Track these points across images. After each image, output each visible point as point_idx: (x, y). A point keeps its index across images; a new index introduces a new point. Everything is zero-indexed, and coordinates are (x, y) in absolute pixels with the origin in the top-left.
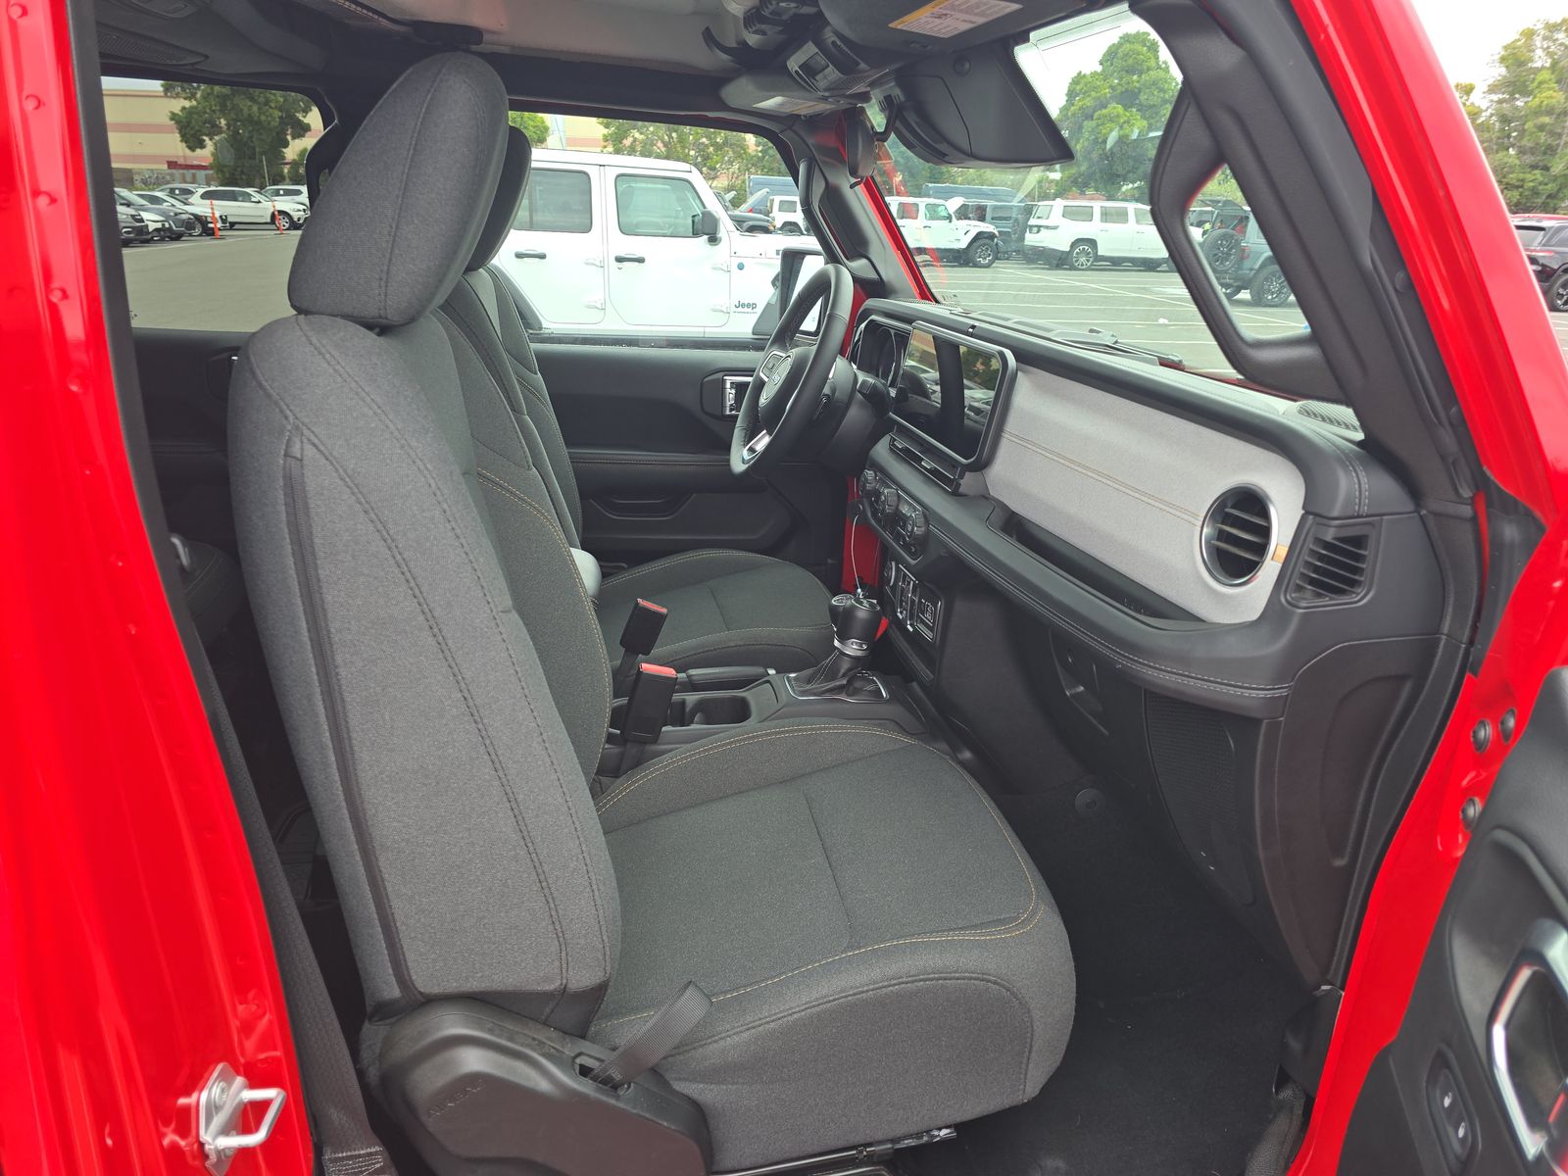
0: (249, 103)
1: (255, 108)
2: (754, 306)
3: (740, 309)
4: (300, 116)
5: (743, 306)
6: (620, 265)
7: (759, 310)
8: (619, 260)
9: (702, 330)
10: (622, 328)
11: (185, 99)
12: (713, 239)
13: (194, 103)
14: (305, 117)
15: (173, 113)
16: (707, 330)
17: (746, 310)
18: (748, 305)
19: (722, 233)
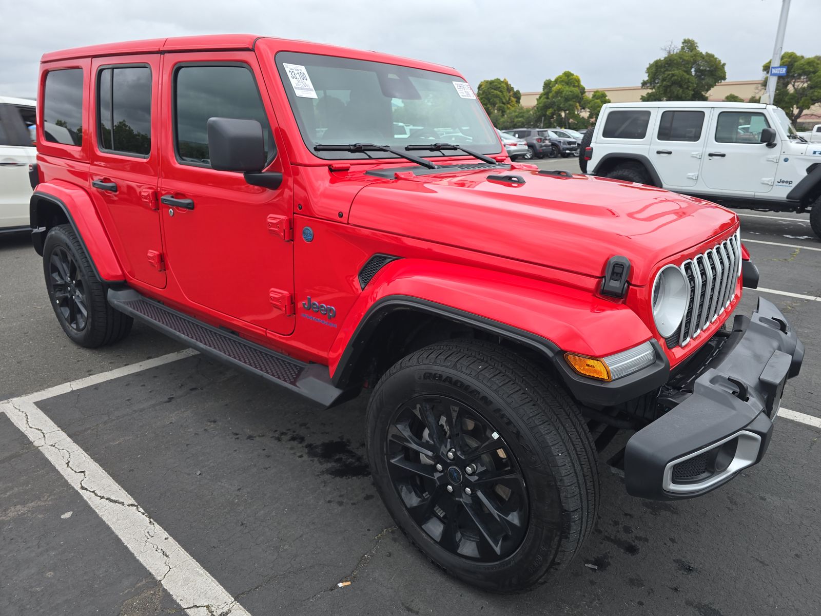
0: (679, 89)
1: (681, 91)
2: (790, 182)
3: (781, 184)
4: (703, 93)
5: (783, 182)
6: (710, 158)
7: (794, 185)
8: (711, 155)
9: (753, 193)
10: (706, 190)
11: (650, 89)
12: (771, 145)
13: (654, 90)
14: (706, 93)
15: (642, 96)
16: (756, 194)
17: (785, 184)
18: (787, 182)
19: (777, 141)
